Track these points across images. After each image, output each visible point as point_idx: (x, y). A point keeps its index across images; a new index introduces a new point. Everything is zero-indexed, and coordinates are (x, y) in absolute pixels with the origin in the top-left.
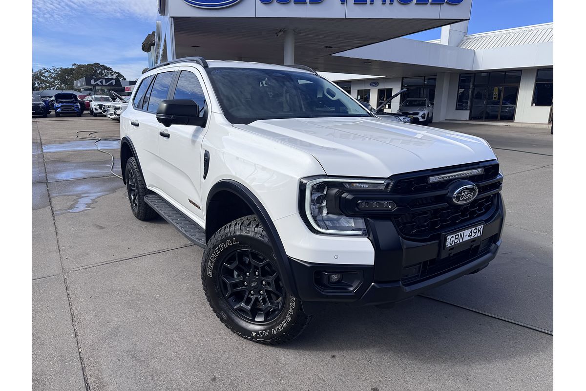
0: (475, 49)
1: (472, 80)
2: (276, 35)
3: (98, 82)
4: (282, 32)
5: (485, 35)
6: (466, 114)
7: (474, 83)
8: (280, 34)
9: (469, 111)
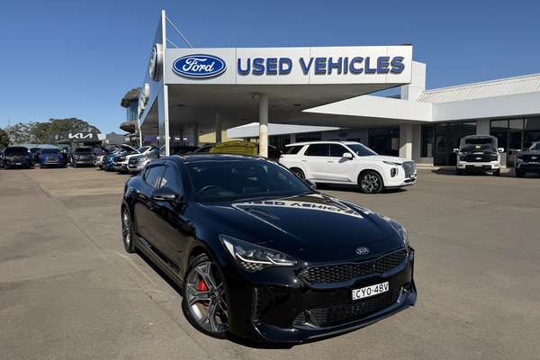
1: (433, 130)
2: (252, 97)
3: (76, 136)
4: (257, 95)
5: (441, 91)
6: (430, 161)
7: (435, 133)
9: (433, 158)
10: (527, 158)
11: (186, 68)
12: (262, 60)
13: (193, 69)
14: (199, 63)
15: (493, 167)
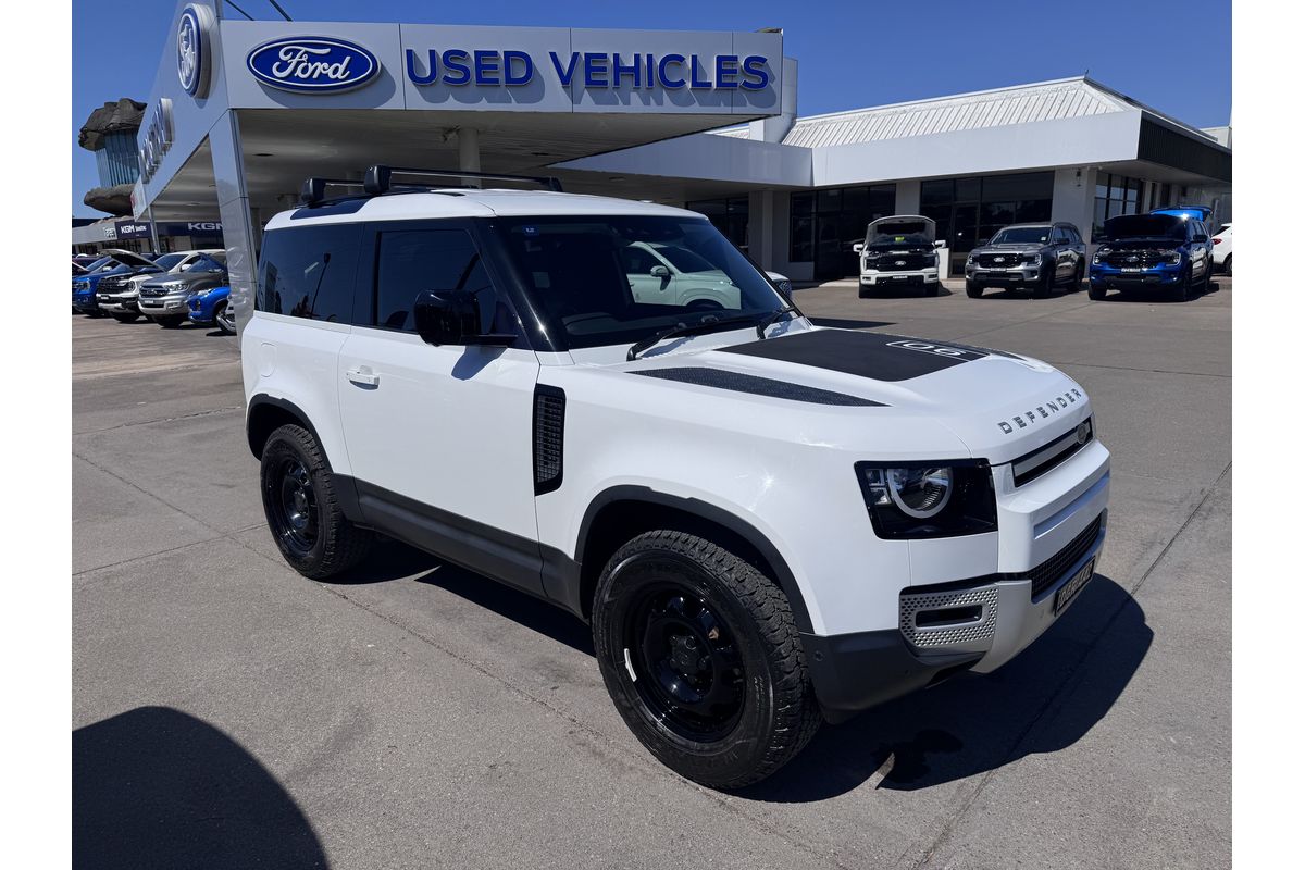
0: (812, 147)
1: (814, 203)
2: (441, 138)
4: (454, 133)
5: (828, 119)
6: (808, 268)
7: (817, 209)
8: (451, 136)
9: (812, 264)
10: (987, 260)
11: (280, 69)
12: (463, 54)
13: (299, 73)
14: (313, 58)
15: (926, 280)
